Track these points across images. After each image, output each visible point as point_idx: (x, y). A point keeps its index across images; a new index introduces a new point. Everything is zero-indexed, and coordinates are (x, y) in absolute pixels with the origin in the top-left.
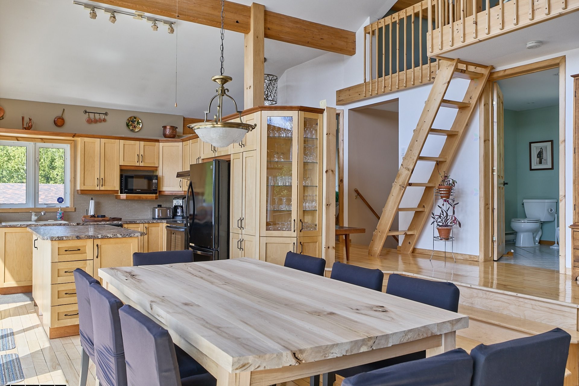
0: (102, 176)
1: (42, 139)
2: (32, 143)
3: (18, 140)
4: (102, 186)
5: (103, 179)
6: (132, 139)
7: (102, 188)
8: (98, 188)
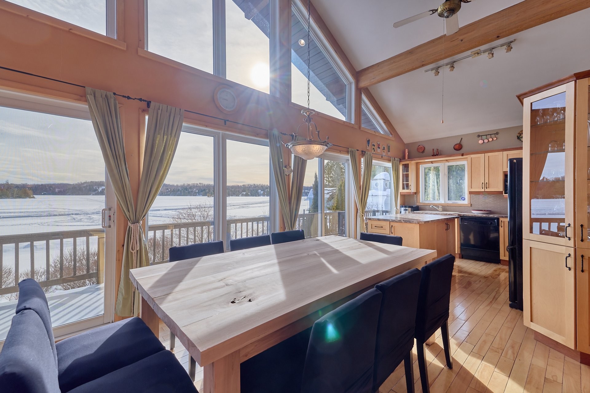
0: (487, 181)
1: (447, 160)
2: (442, 163)
3: (432, 163)
4: (487, 188)
5: (488, 183)
6: (515, 149)
7: (486, 190)
8: (483, 190)
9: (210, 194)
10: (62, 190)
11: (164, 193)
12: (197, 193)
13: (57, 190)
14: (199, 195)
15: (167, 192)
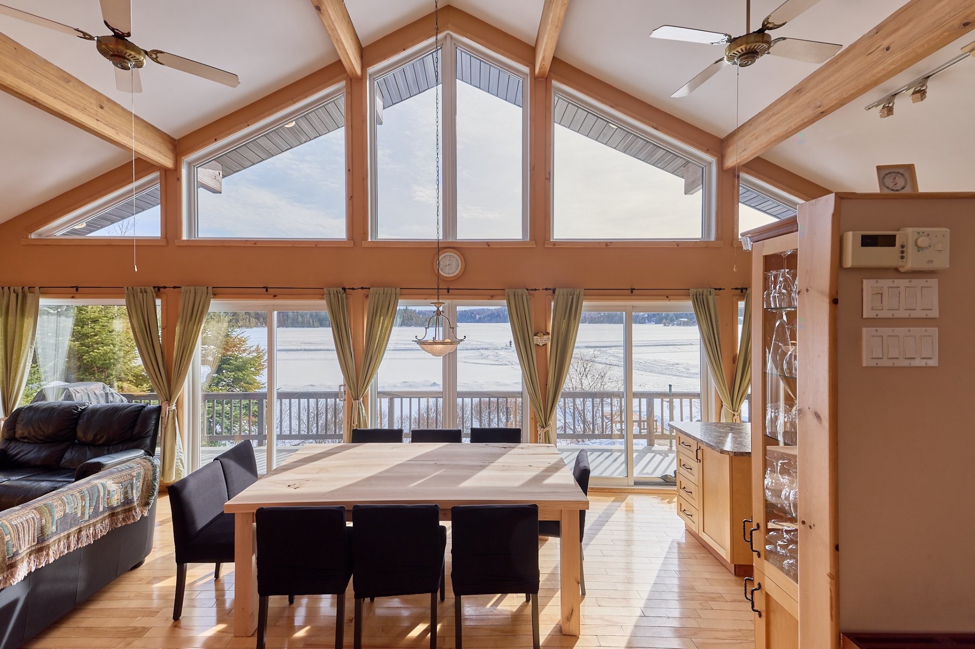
9: (668, 321)
10: (482, 316)
11: (594, 320)
12: (646, 319)
13: (478, 316)
14: (650, 322)
15: (599, 318)
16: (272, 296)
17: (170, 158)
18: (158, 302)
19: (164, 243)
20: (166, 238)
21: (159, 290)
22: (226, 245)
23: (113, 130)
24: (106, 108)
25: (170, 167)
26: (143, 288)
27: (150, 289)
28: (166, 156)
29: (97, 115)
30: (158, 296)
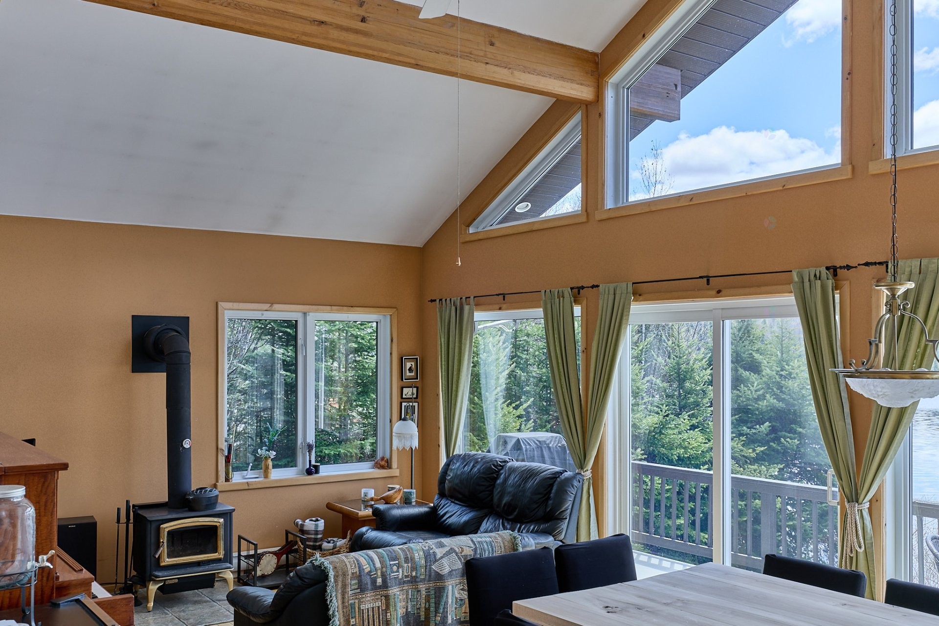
16: (714, 292)
17: (588, 86)
18: (577, 310)
19: (584, 219)
20: (586, 211)
21: (577, 293)
22: (654, 209)
23: (506, 69)
24: (497, 44)
25: (588, 99)
26: (560, 290)
27: (567, 292)
28: (581, 84)
29: (485, 56)
30: (577, 302)
